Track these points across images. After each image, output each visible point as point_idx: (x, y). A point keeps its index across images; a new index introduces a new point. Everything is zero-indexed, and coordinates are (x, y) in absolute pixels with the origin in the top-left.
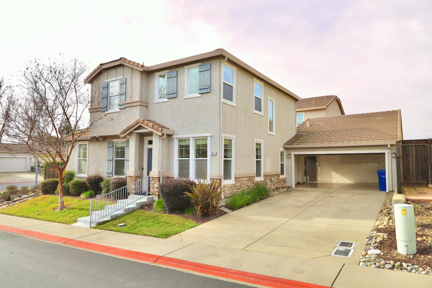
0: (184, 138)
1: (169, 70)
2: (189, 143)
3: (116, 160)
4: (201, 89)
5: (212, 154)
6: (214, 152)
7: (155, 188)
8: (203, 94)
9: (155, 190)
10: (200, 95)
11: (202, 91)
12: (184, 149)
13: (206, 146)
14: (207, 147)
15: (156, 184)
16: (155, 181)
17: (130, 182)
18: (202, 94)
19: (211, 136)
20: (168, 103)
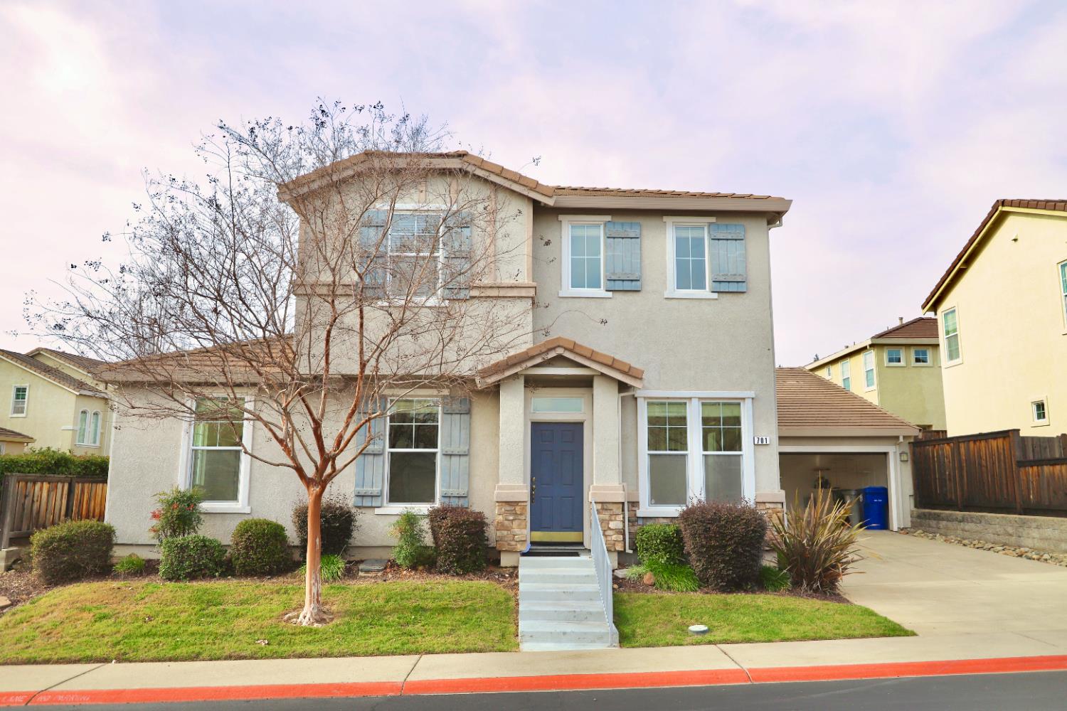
0: (668, 398)
1: (612, 218)
2: (686, 412)
3: (392, 453)
4: (720, 282)
5: (760, 443)
6: (764, 438)
7: (609, 533)
8: (724, 295)
9: (614, 537)
10: (715, 296)
11: (724, 287)
12: (667, 426)
13: (737, 420)
14: (739, 423)
15: (615, 520)
16: (609, 512)
17: (511, 518)
18: (721, 295)
19: (753, 399)
20: (608, 304)
